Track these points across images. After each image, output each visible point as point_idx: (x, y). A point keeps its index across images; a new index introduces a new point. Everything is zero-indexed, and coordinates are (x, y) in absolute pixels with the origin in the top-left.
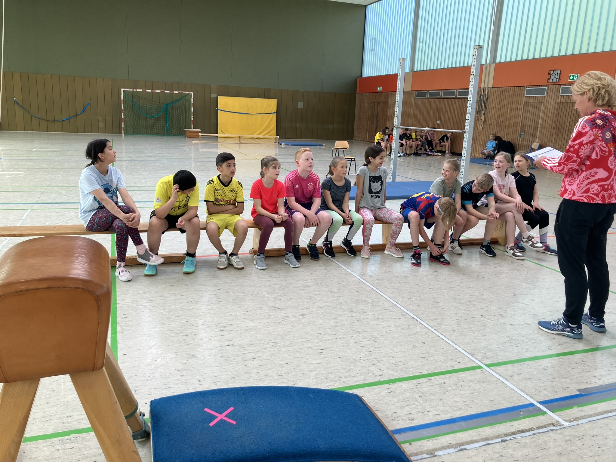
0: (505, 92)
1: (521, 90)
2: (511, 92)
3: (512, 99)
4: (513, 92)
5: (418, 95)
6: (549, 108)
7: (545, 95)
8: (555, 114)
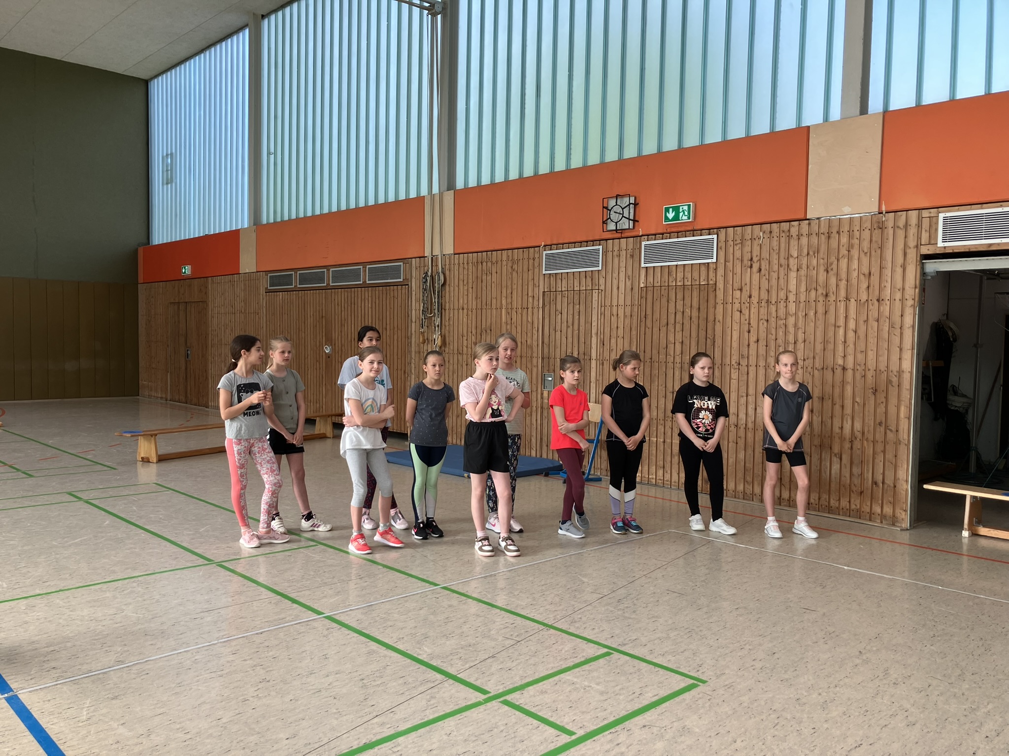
0: (489, 264)
1: (531, 256)
2: (504, 263)
3: (509, 284)
4: (510, 264)
5: (274, 281)
6: (615, 303)
7: (600, 268)
8: (635, 318)
